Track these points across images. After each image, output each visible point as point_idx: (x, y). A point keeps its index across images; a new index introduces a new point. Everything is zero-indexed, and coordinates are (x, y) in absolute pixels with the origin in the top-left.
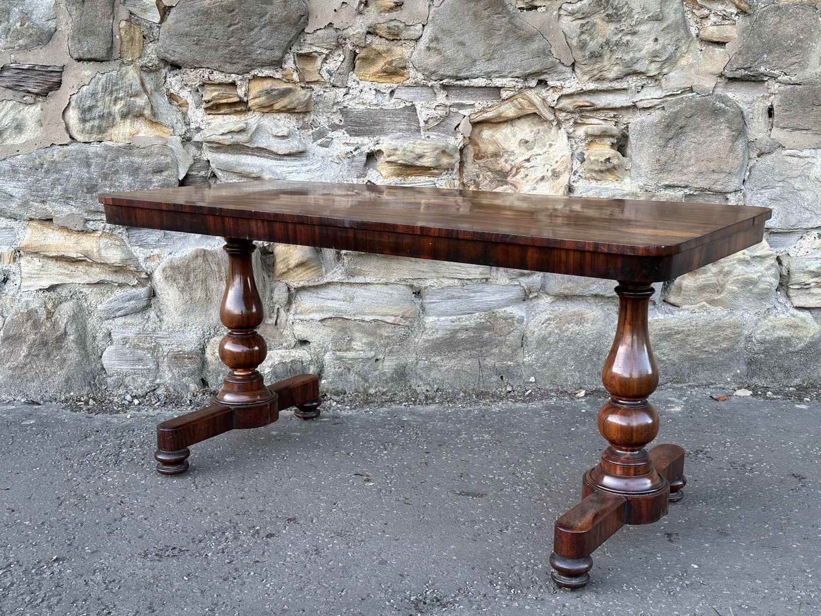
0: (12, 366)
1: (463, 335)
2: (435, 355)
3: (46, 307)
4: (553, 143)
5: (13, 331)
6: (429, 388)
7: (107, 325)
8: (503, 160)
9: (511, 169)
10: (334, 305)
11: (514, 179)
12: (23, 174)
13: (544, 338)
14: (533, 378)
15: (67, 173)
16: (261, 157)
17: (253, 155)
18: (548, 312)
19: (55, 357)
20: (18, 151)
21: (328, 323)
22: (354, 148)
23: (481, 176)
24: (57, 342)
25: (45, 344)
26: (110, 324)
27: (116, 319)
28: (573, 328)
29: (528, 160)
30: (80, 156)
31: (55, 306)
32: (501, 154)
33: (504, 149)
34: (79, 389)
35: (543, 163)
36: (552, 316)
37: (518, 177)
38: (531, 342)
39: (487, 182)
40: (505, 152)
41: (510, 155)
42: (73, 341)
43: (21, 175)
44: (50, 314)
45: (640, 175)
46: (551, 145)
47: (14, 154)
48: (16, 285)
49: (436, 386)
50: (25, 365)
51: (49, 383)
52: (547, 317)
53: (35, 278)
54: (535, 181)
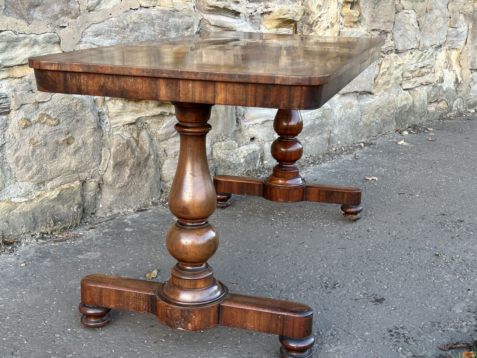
0: (121, 186)
1: (317, 122)
2: (307, 136)
3: (133, 137)
4: (330, 7)
5: (120, 159)
6: (307, 156)
7: (163, 145)
8: (311, 17)
9: (313, 23)
10: (265, 113)
11: (315, 28)
12: (115, 33)
13: (341, 118)
14: (339, 141)
15: (142, 31)
16: (227, 16)
17: (224, 15)
18: (340, 104)
19: (144, 173)
20: (111, 14)
21: (266, 124)
22: (253, 11)
23: (303, 27)
24: (145, 162)
25: (139, 165)
26: (165, 144)
27: (169, 140)
28: (350, 111)
29: (320, 17)
30: (148, 18)
31: (138, 136)
32: (310, 13)
33: (311, 10)
34: (156, 195)
35: (326, 18)
36: (342, 106)
37: (317, 27)
38: (336, 121)
39: (305, 30)
40: (311, 12)
41: (313, 14)
42: (153, 159)
43: (113, 34)
44: (137, 141)
45: (365, 25)
46: (328, 8)
47: (108, 17)
48: (107, 123)
49: (309, 154)
50: (128, 183)
51: (141, 193)
52: (340, 106)
53: (119, 116)
54: (323, 29)
